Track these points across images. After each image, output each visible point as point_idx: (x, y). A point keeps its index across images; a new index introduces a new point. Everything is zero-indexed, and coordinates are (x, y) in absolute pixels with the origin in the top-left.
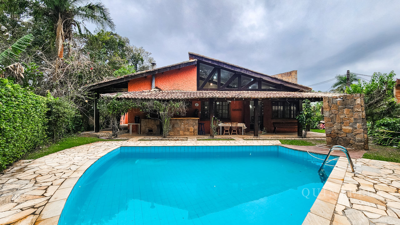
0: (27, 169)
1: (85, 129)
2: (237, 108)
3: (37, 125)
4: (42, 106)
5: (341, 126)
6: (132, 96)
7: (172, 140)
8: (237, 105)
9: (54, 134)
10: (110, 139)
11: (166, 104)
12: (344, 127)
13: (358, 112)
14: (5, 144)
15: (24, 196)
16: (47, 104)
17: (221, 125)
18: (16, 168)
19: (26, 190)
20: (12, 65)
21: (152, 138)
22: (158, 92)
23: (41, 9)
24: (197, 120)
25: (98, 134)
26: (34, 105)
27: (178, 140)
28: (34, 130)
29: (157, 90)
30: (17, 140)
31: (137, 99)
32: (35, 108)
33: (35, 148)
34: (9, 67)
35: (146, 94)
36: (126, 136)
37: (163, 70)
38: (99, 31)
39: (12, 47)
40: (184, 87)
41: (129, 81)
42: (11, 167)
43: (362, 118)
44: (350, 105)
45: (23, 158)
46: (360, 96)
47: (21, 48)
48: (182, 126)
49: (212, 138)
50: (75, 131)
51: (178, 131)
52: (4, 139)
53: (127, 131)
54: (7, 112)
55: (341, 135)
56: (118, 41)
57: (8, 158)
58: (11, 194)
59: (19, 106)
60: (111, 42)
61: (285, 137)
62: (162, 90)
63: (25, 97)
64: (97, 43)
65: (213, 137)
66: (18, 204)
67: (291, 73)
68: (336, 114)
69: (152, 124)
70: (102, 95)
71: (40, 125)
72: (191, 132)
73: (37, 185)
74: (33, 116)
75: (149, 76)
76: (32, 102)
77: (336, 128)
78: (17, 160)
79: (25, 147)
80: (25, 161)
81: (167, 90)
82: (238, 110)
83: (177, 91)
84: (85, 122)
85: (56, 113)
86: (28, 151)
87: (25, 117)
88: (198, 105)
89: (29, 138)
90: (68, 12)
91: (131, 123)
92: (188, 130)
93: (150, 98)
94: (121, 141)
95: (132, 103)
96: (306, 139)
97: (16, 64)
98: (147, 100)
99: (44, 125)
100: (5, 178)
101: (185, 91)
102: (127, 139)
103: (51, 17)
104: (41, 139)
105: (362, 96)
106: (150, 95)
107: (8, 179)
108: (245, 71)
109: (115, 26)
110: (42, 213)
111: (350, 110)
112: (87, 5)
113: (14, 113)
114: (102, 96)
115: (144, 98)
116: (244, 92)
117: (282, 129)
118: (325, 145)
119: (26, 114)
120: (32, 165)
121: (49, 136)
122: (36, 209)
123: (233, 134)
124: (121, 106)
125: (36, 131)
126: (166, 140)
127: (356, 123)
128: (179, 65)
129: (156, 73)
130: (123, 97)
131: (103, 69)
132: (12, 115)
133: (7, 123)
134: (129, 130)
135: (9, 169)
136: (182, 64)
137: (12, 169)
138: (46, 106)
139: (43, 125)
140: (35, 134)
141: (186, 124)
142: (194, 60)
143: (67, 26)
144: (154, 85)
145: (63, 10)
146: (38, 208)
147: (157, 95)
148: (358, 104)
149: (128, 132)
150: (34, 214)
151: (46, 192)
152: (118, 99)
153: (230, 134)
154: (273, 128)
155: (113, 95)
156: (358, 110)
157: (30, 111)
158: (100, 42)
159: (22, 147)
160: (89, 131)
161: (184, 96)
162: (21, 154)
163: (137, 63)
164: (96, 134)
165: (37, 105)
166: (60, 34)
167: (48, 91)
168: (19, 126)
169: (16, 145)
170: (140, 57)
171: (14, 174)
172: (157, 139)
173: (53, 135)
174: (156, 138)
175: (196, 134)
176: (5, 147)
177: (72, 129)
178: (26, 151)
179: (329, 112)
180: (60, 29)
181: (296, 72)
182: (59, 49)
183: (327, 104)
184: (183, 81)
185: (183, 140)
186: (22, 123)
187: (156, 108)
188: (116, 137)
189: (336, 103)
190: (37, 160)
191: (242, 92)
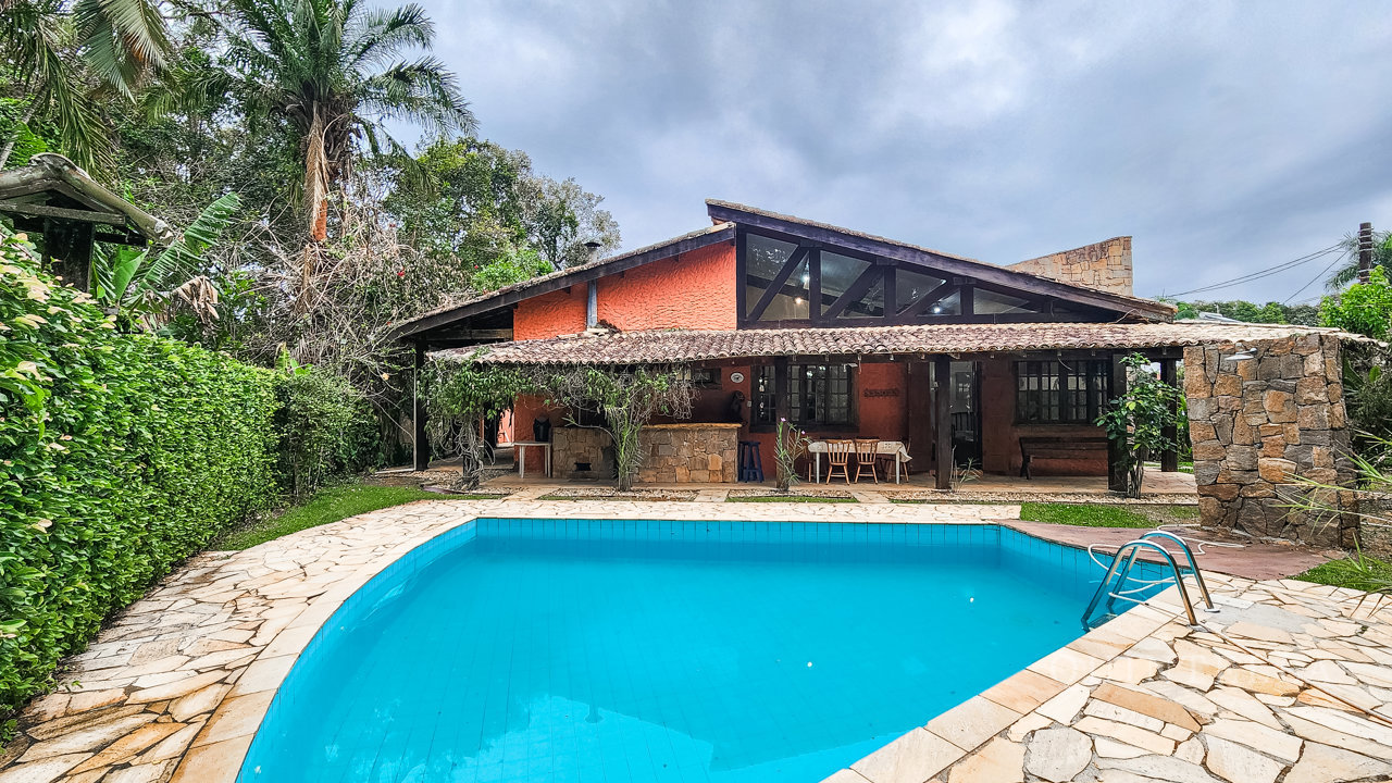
0: (220, 576)
1: (389, 460)
2: (883, 385)
3: (249, 454)
4: (260, 397)
5: (1254, 456)
6: (521, 354)
7: (643, 499)
8: (881, 378)
9: (294, 477)
10: (454, 494)
11: (626, 381)
12: (1263, 462)
13: (1314, 402)
14: (166, 509)
15: (206, 641)
16: (277, 388)
17: (816, 447)
18: (193, 574)
19: (212, 629)
20: (186, 286)
21: (581, 493)
22: (607, 337)
23: (265, 96)
24: (732, 429)
25: (425, 475)
26: (239, 397)
27: (664, 499)
28: (239, 469)
29: (602, 331)
30: (195, 498)
31: (535, 365)
32: (241, 405)
33: (243, 519)
34: (179, 290)
35: (568, 346)
36: (504, 484)
37: (621, 264)
38: (430, 143)
39: (187, 237)
40: (694, 318)
41: (516, 306)
42: (182, 570)
43: (1332, 429)
44: (1284, 376)
45: (212, 545)
46: (1322, 344)
47: (209, 237)
48: (685, 450)
49: (783, 493)
50: (359, 468)
51: (672, 469)
52: (163, 497)
53: (510, 467)
54: (169, 427)
55: (1253, 490)
56: (494, 167)
57: (174, 547)
58: (177, 635)
59: (200, 406)
60: (468, 174)
61: (1056, 495)
62: (620, 332)
63: (215, 380)
64: (425, 182)
65: (786, 491)
66: (192, 658)
67: (1104, 247)
68: (1232, 411)
69: (586, 445)
70: (429, 354)
71: (256, 452)
72: (714, 472)
73: (236, 617)
74: (238, 430)
75: (579, 285)
76: (233, 390)
77: (1233, 464)
78: (198, 551)
79: (218, 517)
80: (216, 554)
81: (635, 331)
82: (885, 393)
83: (669, 334)
84: (388, 437)
85: (301, 416)
86: (225, 526)
87: (214, 434)
88: (741, 380)
89: (227, 490)
90: (338, 97)
91: (522, 440)
92: (705, 465)
93: (574, 361)
94: (486, 501)
95: (521, 377)
96: (1138, 501)
97: (196, 280)
98: (565, 368)
99: (268, 452)
100: (168, 596)
101: (695, 333)
102: (506, 495)
103: (292, 115)
104: (260, 493)
105: (1327, 344)
106: (579, 351)
107: (175, 599)
108: (909, 255)
109: (478, 122)
110: (239, 682)
111: (1286, 395)
112: (392, 68)
113: (188, 427)
114: (431, 359)
115: (555, 360)
116: (906, 328)
117: (1055, 464)
118: (1197, 528)
119: (218, 426)
120: (232, 567)
121: (280, 483)
122: (228, 673)
123: (862, 480)
124: (486, 388)
125: (245, 472)
126: (625, 498)
127: (1309, 446)
128: (676, 245)
129: (597, 274)
130: (493, 359)
131: (440, 270)
132: (183, 432)
133: (171, 455)
134: (517, 464)
135: (179, 576)
136: (684, 241)
137: (185, 574)
138: (272, 396)
139: (263, 453)
140: (244, 478)
141: (698, 446)
142: (724, 226)
143: (337, 138)
144: (593, 314)
145: (325, 90)
146: (232, 670)
147: (599, 351)
148: (1315, 374)
149: (516, 470)
150: (222, 682)
151: (254, 636)
152: (478, 367)
153: (852, 479)
154: (1021, 460)
155: (464, 356)
156: (1312, 395)
157: (226, 417)
158: (435, 180)
159: (208, 517)
160: (401, 465)
161: (687, 351)
162: (207, 535)
163: (557, 235)
164: (419, 475)
165: (246, 398)
166: (317, 165)
167: (282, 345)
168: (198, 460)
169: (194, 510)
170: (567, 214)
171: (187, 587)
172: (599, 493)
173: (293, 482)
174: (596, 491)
175: (730, 479)
176: (166, 516)
177: (350, 459)
178: (219, 527)
179: (1208, 401)
180: (316, 152)
181: (1126, 242)
182: (315, 214)
183: (1200, 372)
184: (691, 298)
185: (679, 499)
186: (208, 449)
187: (595, 392)
188: (476, 485)
189: (1232, 369)
190: (247, 553)
191: (896, 328)
